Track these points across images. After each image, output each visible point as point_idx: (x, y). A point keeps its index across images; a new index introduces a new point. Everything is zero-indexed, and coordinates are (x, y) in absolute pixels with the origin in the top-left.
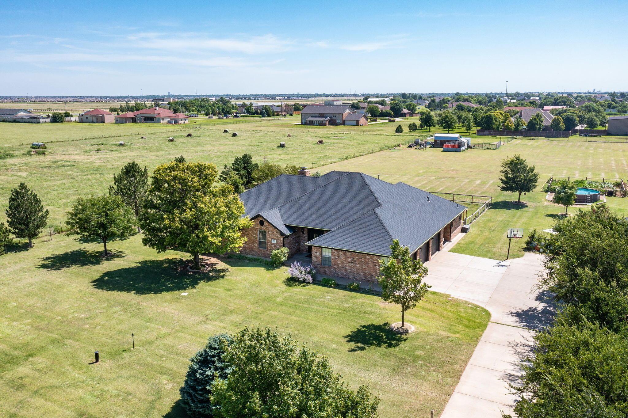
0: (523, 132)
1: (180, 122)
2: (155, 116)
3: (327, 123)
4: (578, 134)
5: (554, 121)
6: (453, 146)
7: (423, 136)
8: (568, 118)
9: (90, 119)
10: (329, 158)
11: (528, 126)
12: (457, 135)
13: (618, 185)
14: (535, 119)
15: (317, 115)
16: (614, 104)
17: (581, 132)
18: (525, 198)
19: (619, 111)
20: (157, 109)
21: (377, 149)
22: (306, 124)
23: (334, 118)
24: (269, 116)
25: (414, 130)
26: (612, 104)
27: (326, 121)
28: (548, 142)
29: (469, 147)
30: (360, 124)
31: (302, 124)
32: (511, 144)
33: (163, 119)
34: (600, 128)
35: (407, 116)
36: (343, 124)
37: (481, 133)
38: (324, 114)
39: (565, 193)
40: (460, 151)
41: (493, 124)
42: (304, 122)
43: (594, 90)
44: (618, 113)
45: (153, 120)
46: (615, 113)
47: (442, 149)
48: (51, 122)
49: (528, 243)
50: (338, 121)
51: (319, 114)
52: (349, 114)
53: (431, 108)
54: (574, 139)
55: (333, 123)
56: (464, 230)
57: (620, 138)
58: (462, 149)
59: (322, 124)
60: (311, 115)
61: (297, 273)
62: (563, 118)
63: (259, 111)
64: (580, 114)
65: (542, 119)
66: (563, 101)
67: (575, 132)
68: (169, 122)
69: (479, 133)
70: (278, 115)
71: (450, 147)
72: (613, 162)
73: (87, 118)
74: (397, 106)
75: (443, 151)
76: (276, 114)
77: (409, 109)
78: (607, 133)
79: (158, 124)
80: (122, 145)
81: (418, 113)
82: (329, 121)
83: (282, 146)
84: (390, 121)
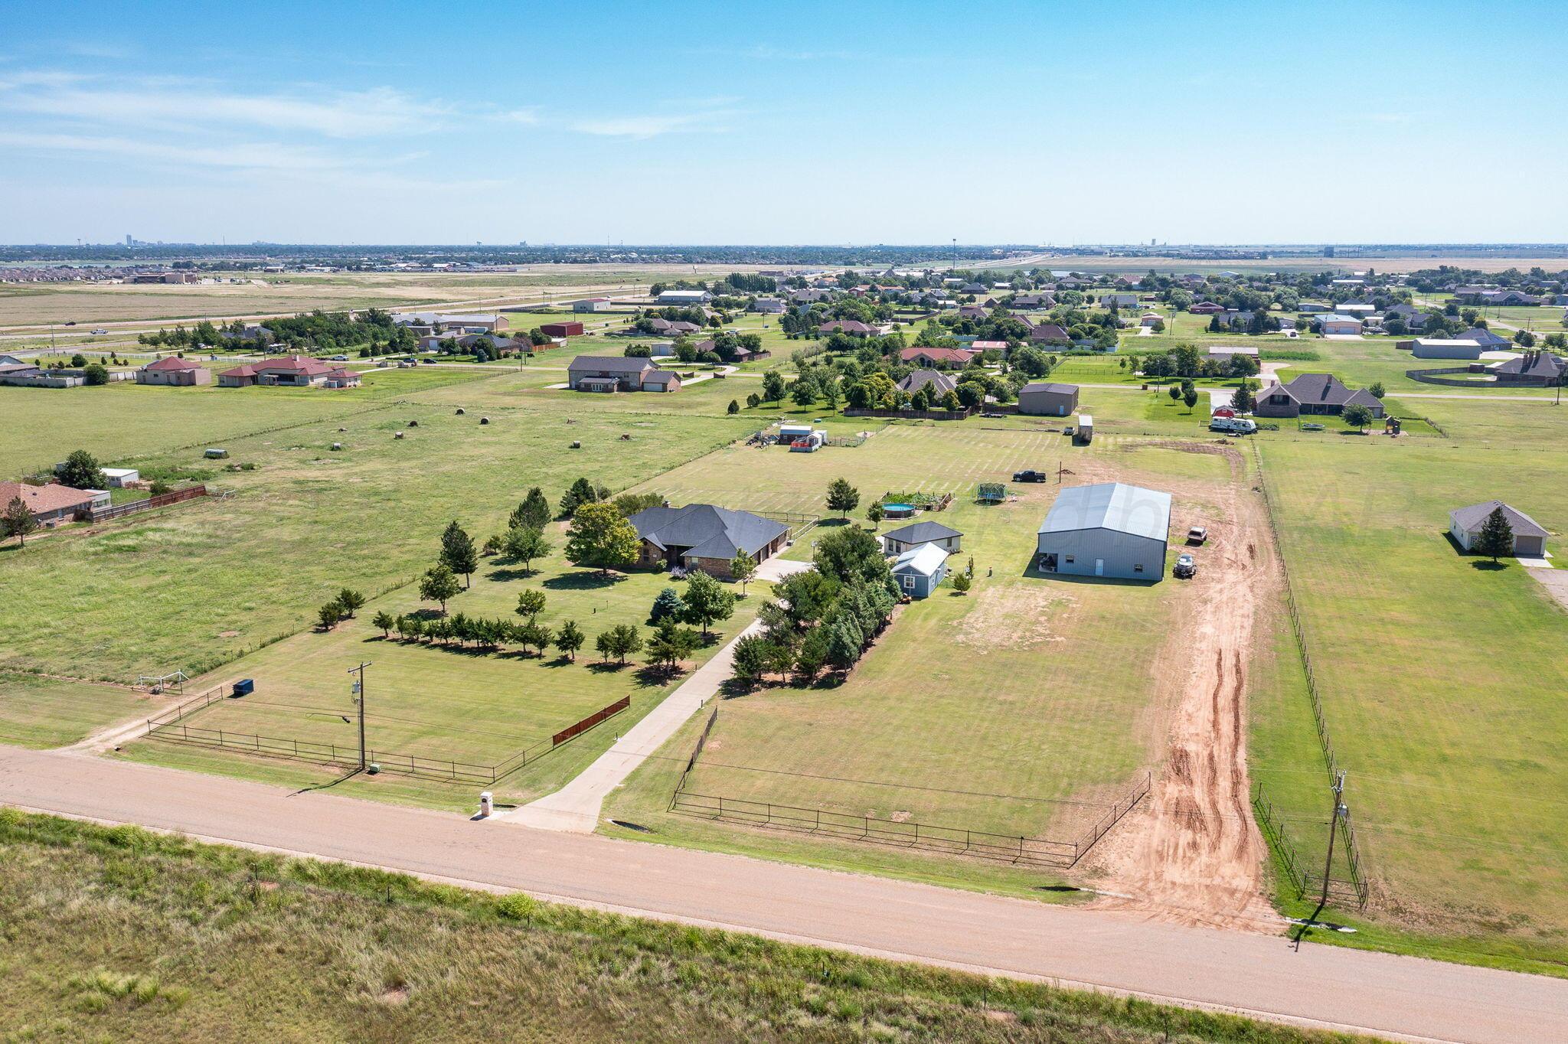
1: (348, 384)
3: (616, 388)
4: (977, 412)
6: (803, 445)
9: (162, 377)
10: (651, 467)
12: (808, 428)
15: (598, 374)
17: (984, 410)
20: (298, 360)
21: (706, 449)
22: (578, 388)
23: (626, 379)
24: (491, 359)
25: (756, 405)
27: (614, 384)
29: (824, 444)
31: (570, 388)
33: (312, 379)
35: (745, 359)
37: (850, 413)
38: (607, 372)
40: (811, 452)
42: (572, 383)
45: (295, 381)
47: (789, 447)
48: (85, 384)
50: (632, 384)
51: (600, 372)
52: (650, 371)
53: (789, 333)
55: (624, 387)
56: (789, 544)
57: (1026, 421)
58: (814, 448)
59: (607, 390)
60: (587, 374)
61: (678, 573)
63: (469, 349)
68: (328, 386)
69: (847, 412)
70: (506, 356)
71: (799, 445)
72: (974, 467)
73: (156, 375)
74: (726, 343)
76: (502, 353)
77: (747, 347)
78: (1017, 411)
79: (303, 388)
80: (338, 448)
81: (764, 352)
82: (619, 385)
83: (577, 446)
84: (716, 376)
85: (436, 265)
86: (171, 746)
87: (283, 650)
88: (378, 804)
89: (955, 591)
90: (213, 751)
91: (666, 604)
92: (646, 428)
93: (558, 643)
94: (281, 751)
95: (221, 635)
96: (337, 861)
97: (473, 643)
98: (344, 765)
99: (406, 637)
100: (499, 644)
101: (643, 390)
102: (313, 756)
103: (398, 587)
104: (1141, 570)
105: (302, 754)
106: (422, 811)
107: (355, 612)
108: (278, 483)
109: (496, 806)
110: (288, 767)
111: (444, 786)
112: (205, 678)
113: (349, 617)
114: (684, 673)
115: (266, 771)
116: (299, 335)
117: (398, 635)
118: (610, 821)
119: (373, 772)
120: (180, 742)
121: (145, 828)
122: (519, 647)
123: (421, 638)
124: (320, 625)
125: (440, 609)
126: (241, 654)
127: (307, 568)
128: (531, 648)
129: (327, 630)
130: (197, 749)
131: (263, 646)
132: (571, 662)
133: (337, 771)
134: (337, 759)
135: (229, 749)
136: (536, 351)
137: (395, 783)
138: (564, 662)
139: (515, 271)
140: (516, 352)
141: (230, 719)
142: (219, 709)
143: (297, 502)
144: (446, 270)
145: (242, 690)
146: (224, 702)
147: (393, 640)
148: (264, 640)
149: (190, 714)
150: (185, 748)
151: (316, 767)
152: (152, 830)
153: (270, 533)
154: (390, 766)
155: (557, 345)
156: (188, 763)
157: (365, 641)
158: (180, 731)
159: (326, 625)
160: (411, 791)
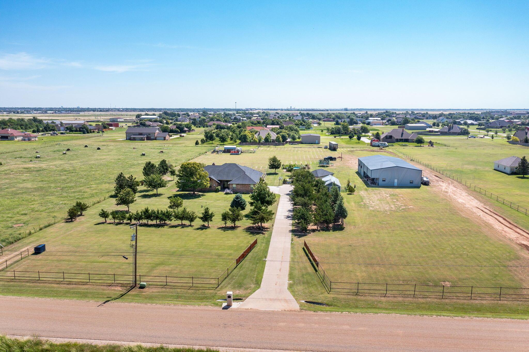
0: (263, 143)
1: (32, 139)
2: (9, 135)
3: (145, 139)
4: (288, 143)
5: (277, 137)
7: (212, 146)
8: (283, 135)
11: (265, 140)
12: (235, 146)
13: (306, 165)
14: (268, 137)
15: (138, 134)
16: (304, 123)
17: (290, 142)
18: (277, 171)
19: (306, 128)
20: (9, 130)
22: (130, 139)
23: (149, 136)
24: (88, 133)
25: (204, 143)
26: (302, 123)
27: (145, 137)
28: (276, 149)
29: (242, 152)
30: (166, 139)
31: (127, 139)
32: (259, 150)
33: (16, 138)
34: (298, 140)
35: (187, 132)
36: (155, 139)
38: (142, 133)
39: (291, 168)
41: (248, 139)
42: (128, 138)
43: (291, 107)
44: (306, 129)
45: (8, 138)
46: (304, 129)
49: (283, 182)
50: (152, 138)
51: (139, 133)
52: (158, 133)
53: (196, 126)
54: (287, 145)
55: (149, 139)
57: (307, 145)
58: (239, 153)
59: (142, 139)
60: (133, 134)
61: (227, 192)
62: (281, 135)
63: (78, 129)
64: (288, 133)
65: (271, 136)
66: (277, 122)
67: (287, 142)
68: (23, 140)
69: (240, 144)
70: (94, 132)
71: (234, 153)
72: (305, 157)
74: (180, 127)
75: (231, 155)
76: (92, 131)
77: (187, 128)
78: (301, 143)
79: (12, 141)
80: (39, 157)
81: (193, 130)
82: (147, 138)
83: (144, 155)
84: (181, 136)
85: (48, 112)
86: (6, 283)
87: (52, 231)
88: (158, 306)
89: (349, 193)
90: (35, 284)
91: (239, 201)
92: (166, 150)
93: (202, 218)
94: (79, 280)
95: (14, 226)
96: (159, 345)
97: (154, 222)
98: (122, 285)
99: (117, 221)
100: (168, 222)
101: (156, 140)
102: (100, 281)
103: (98, 202)
104: (412, 183)
105: (93, 281)
106: (189, 307)
107: (84, 213)
108: (15, 169)
109: (233, 299)
110: (87, 289)
111: (190, 291)
112: (13, 246)
113: (81, 215)
114: (267, 228)
115: (74, 293)
116: (4, 125)
117: (112, 221)
118: (303, 301)
119: (142, 287)
120: (11, 280)
121: (8, 337)
122: (179, 222)
123: (125, 221)
124: (69, 219)
125: (127, 209)
126: (30, 234)
127: (47, 197)
128: (186, 222)
129: (72, 221)
130: (24, 284)
131: (41, 229)
132: (208, 227)
133: (119, 288)
134: (116, 282)
135: (45, 282)
136: (104, 130)
137: (159, 292)
138: (203, 228)
139: (79, 114)
140: (97, 131)
141: (38, 265)
142: (29, 261)
143: (29, 175)
144: (52, 113)
145: (39, 250)
146: (30, 257)
147: (110, 223)
148: (42, 226)
149: (12, 264)
150: (16, 283)
151: (105, 288)
152: (13, 338)
153: (21, 186)
154: (150, 283)
155: (112, 129)
156: (20, 292)
157: (95, 225)
158: (9, 274)
159: (71, 218)
160: (172, 296)
